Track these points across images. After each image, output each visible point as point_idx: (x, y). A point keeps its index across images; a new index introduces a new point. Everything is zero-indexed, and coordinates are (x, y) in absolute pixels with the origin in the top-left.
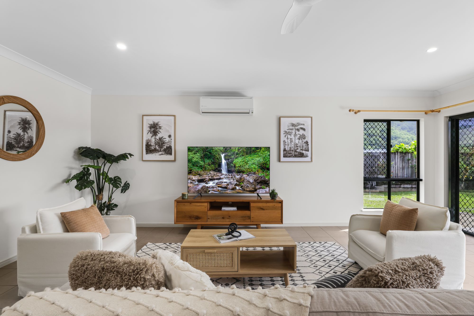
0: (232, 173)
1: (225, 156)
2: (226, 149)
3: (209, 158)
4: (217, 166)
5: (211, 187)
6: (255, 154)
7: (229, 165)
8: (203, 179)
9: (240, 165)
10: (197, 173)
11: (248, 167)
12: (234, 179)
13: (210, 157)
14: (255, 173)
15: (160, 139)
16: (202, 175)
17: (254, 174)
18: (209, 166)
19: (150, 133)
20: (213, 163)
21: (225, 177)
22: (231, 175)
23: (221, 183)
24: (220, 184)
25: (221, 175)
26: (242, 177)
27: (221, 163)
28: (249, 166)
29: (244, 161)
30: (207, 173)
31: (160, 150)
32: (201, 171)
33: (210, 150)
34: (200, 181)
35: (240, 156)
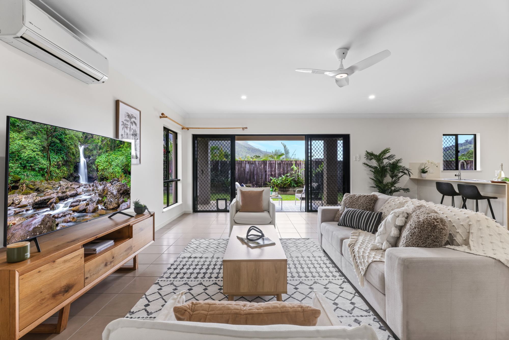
0: (93, 181)
1: (85, 150)
2: (86, 137)
3: (58, 151)
4: (72, 169)
5: (61, 214)
6: (119, 151)
7: (90, 167)
8: (45, 200)
9: (103, 168)
10: (33, 187)
11: (112, 171)
12: (95, 193)
13: (60, 150)
14: (118, 179)
16: (43, 191)
17: (118, 181)
18: (58, 168)
20: (66, 163)
21: (85, 189)
22: (93, 186)
23: (78, 203)
24: (76, 206)
25: (78, 186)
26: (105, 188)
27: (79, 162)
28: (112, 169)
29: (108, 161)
30: (54, 185)
32: (41, 182)
33: (61, 135)
34: (38, 206)
35: (104, 152)
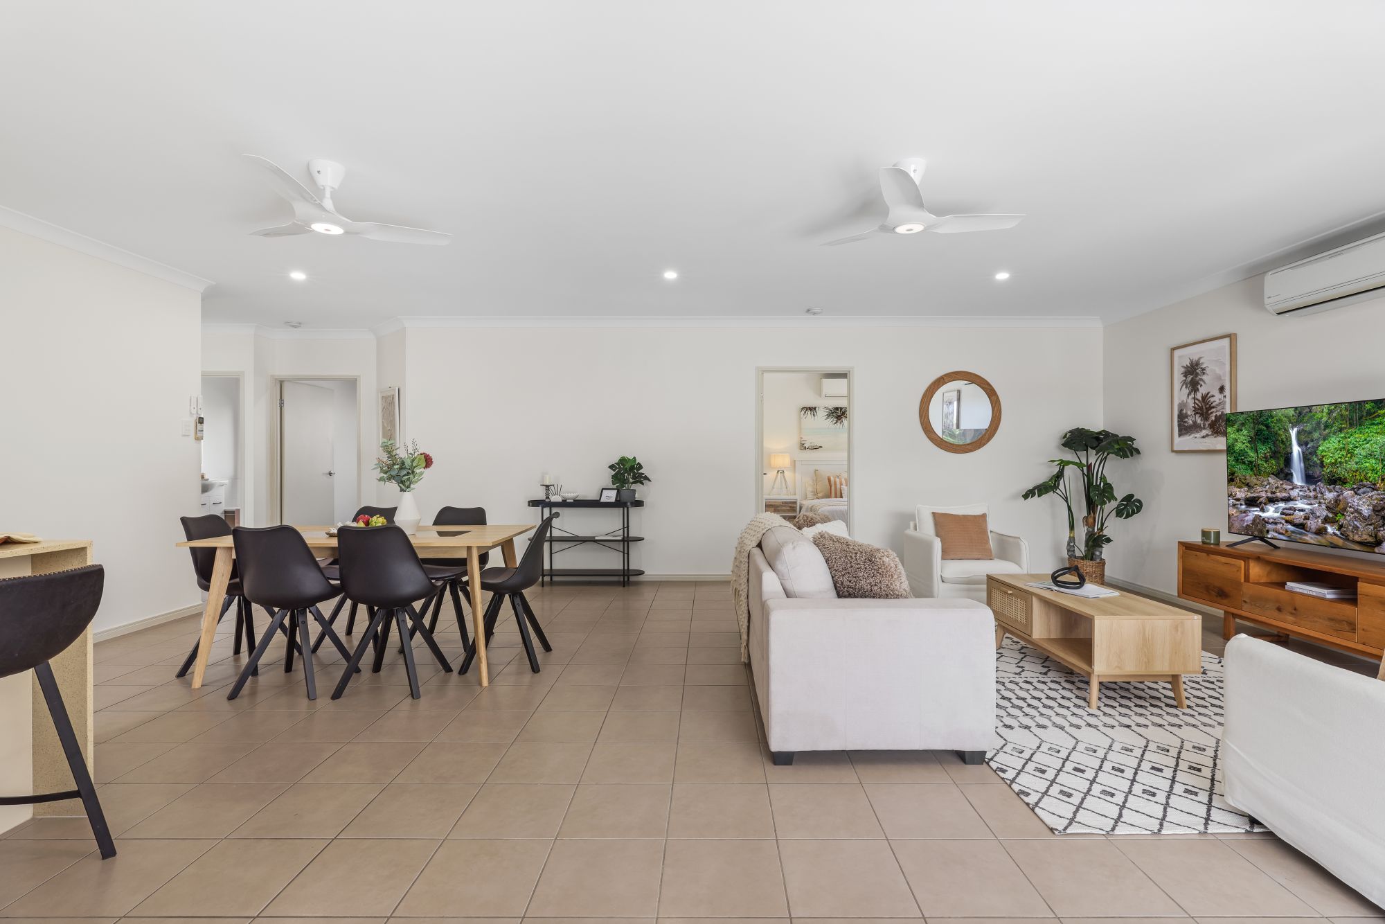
0: (1315, 483)
1: (1299, 433)
2: (1300, 413)
3: (1265, 440)
4: (1282, 462)
5: (1271, 520)
6: (1374, 424)
7: (1309, 459)
8: (1255, 497)
9: (1333, 461)
10: (1243, 481)
11: (1354, 467)
12: (1320, 503)
13: (1267, 439)
14: (1375, 484)
15: (1205, 398)
16: (1253, 488)
17: (1374, 489)
18: (1266, 461)
19: (1184, 386)
20: (1275, 455)
21: (1301, 493)
22: (1315, 490)
23: (1291, 512)
24: (1290, 515)
25: (1291, 487)
26: (1341, 498)
27: (1291, 453)
28: (1357, 463)
29: (1344, 448)
30: (1263, 482)
31: (1204, 425)
32: (1251, 476)
33: (1267, 419)
34: (1252, 502)
35: (1335, 433)
